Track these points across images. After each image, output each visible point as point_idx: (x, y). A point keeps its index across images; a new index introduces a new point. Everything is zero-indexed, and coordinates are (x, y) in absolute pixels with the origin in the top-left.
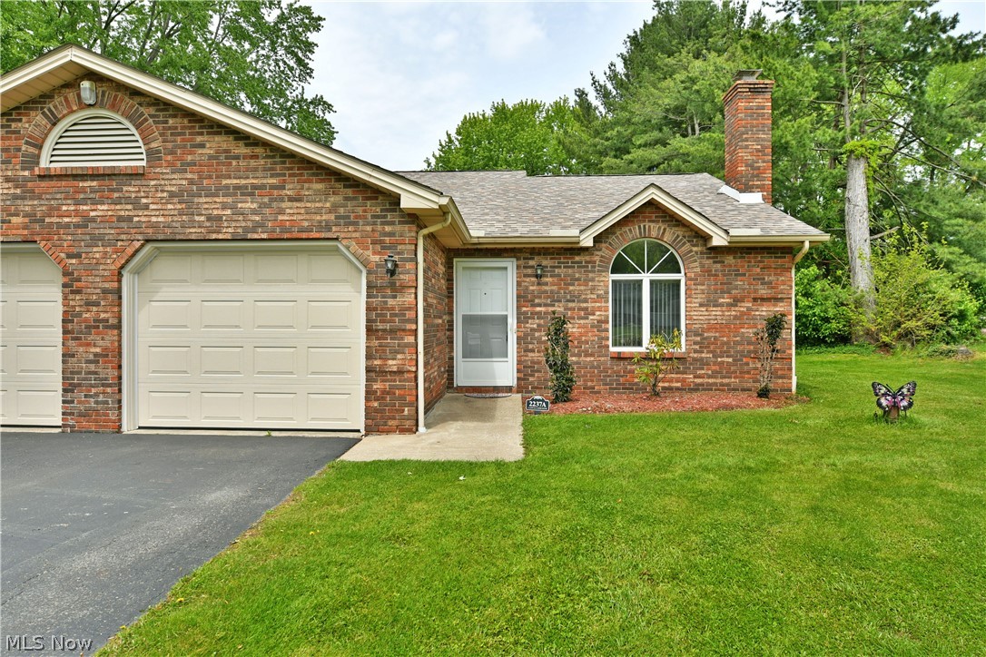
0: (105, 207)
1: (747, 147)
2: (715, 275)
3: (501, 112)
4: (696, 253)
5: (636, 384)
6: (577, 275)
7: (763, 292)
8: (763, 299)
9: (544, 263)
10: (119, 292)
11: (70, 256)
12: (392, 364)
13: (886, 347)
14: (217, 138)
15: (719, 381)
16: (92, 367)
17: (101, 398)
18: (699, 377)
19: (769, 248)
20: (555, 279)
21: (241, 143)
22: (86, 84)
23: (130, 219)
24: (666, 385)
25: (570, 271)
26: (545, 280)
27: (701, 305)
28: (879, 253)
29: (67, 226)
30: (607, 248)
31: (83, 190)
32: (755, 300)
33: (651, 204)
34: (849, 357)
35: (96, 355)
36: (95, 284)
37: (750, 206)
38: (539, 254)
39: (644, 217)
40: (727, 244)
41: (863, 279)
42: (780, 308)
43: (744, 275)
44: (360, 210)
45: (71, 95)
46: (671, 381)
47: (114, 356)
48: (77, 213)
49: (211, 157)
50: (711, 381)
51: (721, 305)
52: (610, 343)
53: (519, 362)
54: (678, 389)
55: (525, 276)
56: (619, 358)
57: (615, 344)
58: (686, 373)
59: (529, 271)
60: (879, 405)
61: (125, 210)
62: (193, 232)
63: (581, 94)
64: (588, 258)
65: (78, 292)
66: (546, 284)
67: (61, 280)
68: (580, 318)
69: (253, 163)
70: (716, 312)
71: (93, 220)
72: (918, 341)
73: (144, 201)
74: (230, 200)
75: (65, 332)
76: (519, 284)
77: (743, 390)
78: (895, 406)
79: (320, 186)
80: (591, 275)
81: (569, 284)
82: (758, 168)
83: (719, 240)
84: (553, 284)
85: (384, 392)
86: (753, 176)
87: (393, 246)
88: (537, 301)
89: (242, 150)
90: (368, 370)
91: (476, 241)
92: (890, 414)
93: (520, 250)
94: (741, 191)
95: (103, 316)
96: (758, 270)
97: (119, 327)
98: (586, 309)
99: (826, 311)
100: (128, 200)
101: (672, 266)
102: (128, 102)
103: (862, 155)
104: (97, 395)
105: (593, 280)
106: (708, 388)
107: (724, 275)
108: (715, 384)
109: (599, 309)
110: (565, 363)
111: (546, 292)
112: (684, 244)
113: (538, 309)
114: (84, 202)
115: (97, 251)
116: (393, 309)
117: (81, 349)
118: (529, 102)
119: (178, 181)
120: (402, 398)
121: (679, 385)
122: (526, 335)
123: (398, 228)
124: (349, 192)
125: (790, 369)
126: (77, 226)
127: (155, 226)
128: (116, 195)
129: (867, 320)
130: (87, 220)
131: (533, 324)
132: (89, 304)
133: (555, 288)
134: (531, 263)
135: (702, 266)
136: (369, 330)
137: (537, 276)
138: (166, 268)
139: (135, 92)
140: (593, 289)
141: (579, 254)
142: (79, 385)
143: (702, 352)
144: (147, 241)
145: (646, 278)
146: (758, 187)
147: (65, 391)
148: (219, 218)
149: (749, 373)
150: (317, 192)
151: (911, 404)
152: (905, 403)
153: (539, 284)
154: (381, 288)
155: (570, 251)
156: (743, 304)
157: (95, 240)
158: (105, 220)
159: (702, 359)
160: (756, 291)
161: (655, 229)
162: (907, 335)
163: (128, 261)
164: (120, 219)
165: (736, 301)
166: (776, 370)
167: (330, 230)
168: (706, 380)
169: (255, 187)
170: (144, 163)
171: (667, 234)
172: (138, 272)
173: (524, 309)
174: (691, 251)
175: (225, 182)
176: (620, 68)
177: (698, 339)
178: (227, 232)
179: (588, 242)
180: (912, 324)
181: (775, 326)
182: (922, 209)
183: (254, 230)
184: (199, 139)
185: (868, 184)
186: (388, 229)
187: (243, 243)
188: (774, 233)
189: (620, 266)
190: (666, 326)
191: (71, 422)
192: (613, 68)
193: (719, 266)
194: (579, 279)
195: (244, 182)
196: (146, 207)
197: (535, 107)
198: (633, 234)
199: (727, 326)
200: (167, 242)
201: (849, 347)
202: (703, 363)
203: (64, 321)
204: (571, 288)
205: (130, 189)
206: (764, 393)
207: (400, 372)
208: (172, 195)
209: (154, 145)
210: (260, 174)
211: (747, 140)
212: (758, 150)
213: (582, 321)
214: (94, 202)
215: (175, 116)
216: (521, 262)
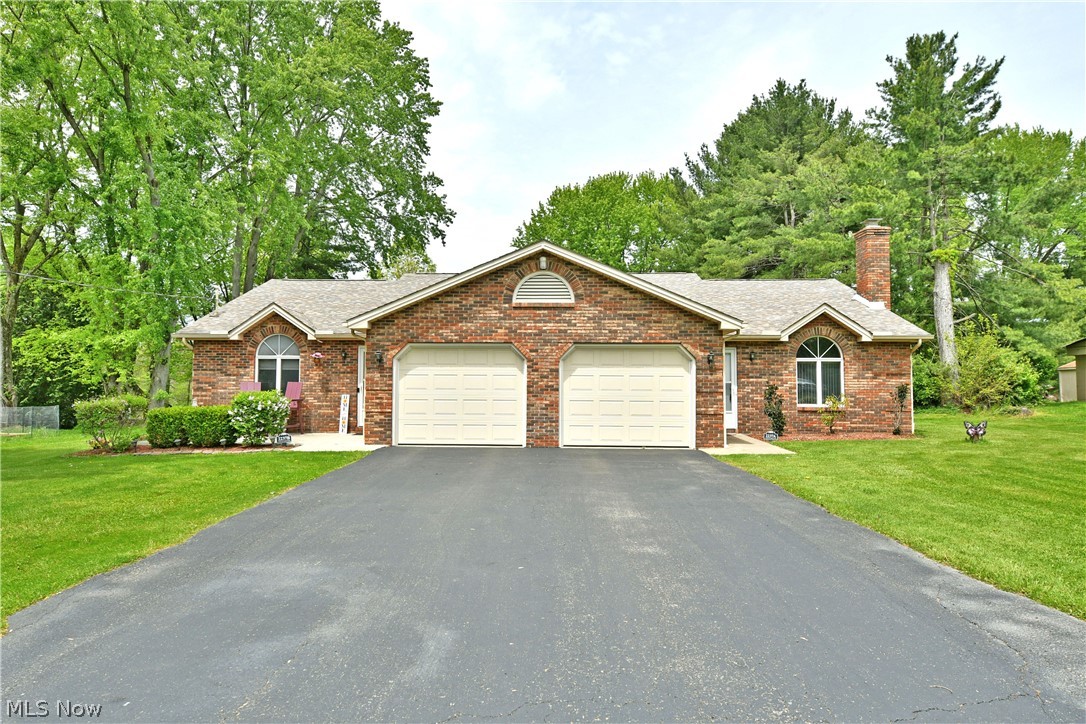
0: (552, 325)
1: (873, 271)
2: (863, 359)
3: (597, 187)
4: (851, 345)
5: (814, 427)
6: (776, 359)
7: (893, 370)
8: (893, 375)
9: (755, 351)
10: (557, 371)
11: (531, 351)
12: (711, 410)
13: (968, 408)
14: (614, 289)
15: (866, 425)
16: (544, 412)
17: (549, 428)
18: (854, 423)
19: (896, 342)
20: (762, 361)
21: (628, 292)
22: (543, 259)
23: (565, 331)
25: (772, 356)
26: (756, 361)
27: (854, 378)
28: (960, 335)
29: (530, 334)
30: (796, 343)
31: (539, 315)
32: (888, 375)
33: (824, 316)
34: (941, 416)
35: (546, 405)
36: (545, 367)
37: (878, 311)
38: (753, 346)
40: (870, 340)
41: (949, 356)
42: (903, 380)
43: (881, 359)
44: (693, 328)
45: (533, 264)
47: (554, 406)
48: (536, 327)
49: (611, 299)
50: (861, 425)
51: (867, 378)
52: (797, 401)
53: (739, 414)
54: (842, 430)
55: (742, 359)
56: (803, 411)
57: (800, 402)
58: (845, 421)
59: (745, 356)
60: (968, 433)
61: (563, 326)
62: (601, 339)
63: (676, 173)
64: (784, 348)
65: (536, 370)
66: (757, 364)
67: (526, 364)
68: (778, 386)
69: (634, 302)
70: (864, 382)
71: (545, 331)
72: (992, 404)
73: (573, 321)
74: (622, 322)
75: (529, 392)
76: (738, 364)
77: (882, 431)
78: (977, 434)
79: (672, 315)
80: (784, 359)
81: (771, 364)
82: (881, 285)
83: (866, 338)
84: (761, 364)
85: (707, 425)
86: (878, 290)
87: (710, 348)
88: (751, 375)
89: (628, 295)
90: (697, 414)
92: (974, 438)
93: (740, 343)
94: (870, 300)
95: (550, 383)
96: (890, 356)
97: (557, 390)
98: (782, 380)
99: (921, 380)
100: (565, 321)
101: (835, 353)
102: (564, 269)
103: (946, 261)
104: (546, 427)
105: (786, 362)
106: (859, 430)
107: (868, 359)
108: (864, 427)
109: (790, 380)
110: (780, 413)
111: (756, 369)
112: (843, 340)
113: (751, 380)
114: (539, 321)
115: (547, 349)
116: (711, 381)
117: (538, 402)
118: (618, 174)
119: (593, 311)
120: (716, 428)
122: (744, 397)
123: (713, 338)
124: (687, 319)
125: (910, 418)
126: (536, 335)
127: (580, 335)
128: (558, 318)
129: (953, 387)
130: (541, 332)
131: (748, 389)
132: (543, 377)
133: (762, 367)
134: (747, 351)
135: (855, 354)
136: (698, 392)
137: (751, 359)
138: (579, 357)
139: (569, 263)
140: (786, 368)
142: (537, 422)
143: (855, 408)
144: (575, 343)
145: (819, 360)
146: (881, 298)
147: (528, 425)
148: (616, 331)
149: (884, 420)
150: (669, 318)
151: (984, 433)
152: (981, 432)
153: (752, 364)
154: (703, 370)
155: (773, 343)
156: (880, 378)
157: (546, 342)
158: (551, 332)
159: (855, 412)
160: (888, 369)
161: (825, 331)
162: (983, 400)
163: (563, 354)
164: (560, 331)
165: (876, 376)
166: (902, 419)
167: (677, 338)
168: (858, 425)
169: (635, 315)
170: (573, 301)
171: (832, 333)
172: (568, 360)
173: (742, 380)
174: (847, 344)
175: (619, 312)
176: (713, 151)
177: (853, 399)
178: (620, 339)
179: (785, 338)
180: (987, 391)
181: (902, 392)
182: (993, 299)
183: (635, 338)
184: (604, 289)
185: (951, 283)
186: (708, 338)
187: (629, 345)
188: (900, 334)
189: (802, 353)
190: (832, 388)
191: (531, 442)
192: (705, 149)
193: (865, 353)
194: (777, 361)
195: (629, 312)
196: (575, 325)
197: (622, 179)
198: (810, 333)
199: (871, 391)
200: (584, 344)
201: (939, 409)
202: (856, 414)
203: (528, 386)
204: (772, 367)
205: (566, 315)
206: (897, 432)
207: (715, 415)
208: (589, 318)
209: (579, 292)
210: (638, 308)
211: (873, 266)
212: (881, 274)
213: (782, 388)
214: (545, 322)
215: (591, 276)
216: (740, 350)
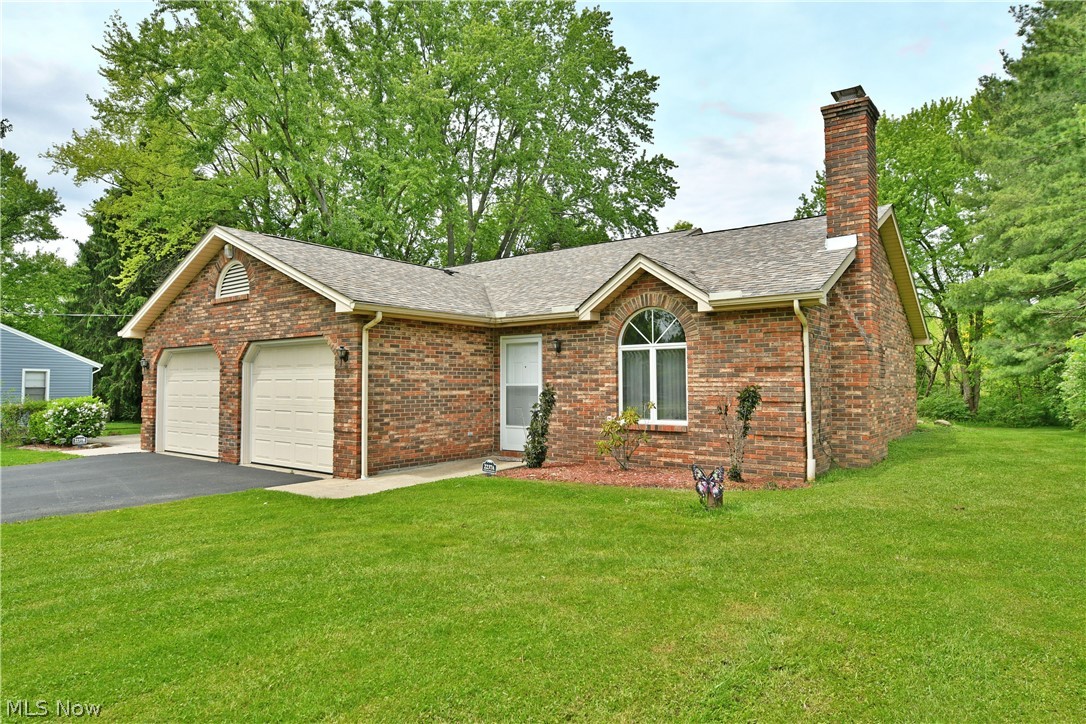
0: (235, 321)
2: (715, 343)
4: (696, 319)
5: (640, 457)
6: (589, 348)
7: (768, 359)
8: (768, 369)
9: (563, 337)
10: (240, 374)
11: (223, 353)
12: (346, 426)
15: (721, 459)
16: (229, 422)
17: (233, 442)
18: (700, 454)
19: (774, 309)
20: (572, 352)
22: (226, 250)
23: (243, 328)
24: (668, 460)
25: (583, 343)
26: (563, 353)
27: (701, 376)
29: (222, 334)
30: (614, 319)
31: (229, 312)
32: (759, 369)
33: (641, 274)
35: (230, 414)
36: (231, 370)
38: (559, 329)
39: (646, 286)
40: (712, 309)
42: (788, 378)
43: (746, 341)
46: (673, 456)
47: (235, 416)
48: (226, 326)
50: (712, 458)
51: (722, 375)
52: (620, 414)
54: (679, 465)
55: (549, 350)
58: (686, 449)
59: (552, 345)
61: (242, 322)
62: (267, 335)
64: (597, 331)
65: (226, 375)
66: (565, 357)
67: (219, 367)
68: (592, 389)
70: (717, 383)
73: (248, 316)
74: (279, 312)
75: (220, 400)
76: (544, 358)
78: (710, 493)
80: (600, 347)
81: (583, 357)
82: (852, 205)
84: (570, 357)
85: (342, 447)
87: (347, 339)
88: (558, 373)
90: (335, 431)
91: (499, 321)
92: (710, 501)
93: (546, 326)
94: (831, 234)
95: (234, 390)
96: (761, 335)
97: (239, 396)
98: (596, 381)
100: (243, 316)
101: (677, 334)
102: (243, 255)
104: (230, 440)
105: (602, 352)
107: (724, 343)
109: (608, 380)
111: (564, 364)
112: (684, 311)
113: (559, 381)
114: (228, 319)
115: (232, 349)
116: (347, 385)
117: (226, 411)
119: (260, 302)
120: (350, 451)
121: (680, 461)
123: (349, 325)
126: (225, 334)
127: (252, 332)
128: (239, 313)
130: (229, 330)
131: (554, 395)
132: (229, 382)
133: (571, 360)
134: (554, 337)
135: (702, 333)
137: (558, 350)
140: (602, 361)
141: (590, 327)
142: (225, 433)
143: (703, 427)
144: (250, 342)
145: (653, 348)
146: (852, 227)
147: (220, 436)
148: (275, 325)
149: (752, 452)
152: (715, 490)
153: (559, 357)
154: (341, 371)
155: (574, 325)
156: (745, 374)
157: (231, 342)
158: (235, 329)
159: (703, 434)
160: (759, 359)
163: (243, 355)
164: (240, 328)
165: (739, 371)
166: (785, 451)
167: (319, 329)
168: (708, 458)
170: (248, 292)
171: (667, 301)
172: (252, 361)
173: (548, 381)
174: (691, 318)
175: (277, 300)
177: (699, 412)
178: (278, 334)
179: (587, 316)
181: (748, 399)
187: (284, 341)
189: (630, 338)
190: (673, 398)
191: (221, 456)
193: (718, 332)
194: (590, 352)
196: (249, 320)
198: (635, 303)
200: (258, 342)
202: (704, 439)
203: (220, 393)
204: (584, 360)
205: (244, 309)
207: (350, 433)
208: (258, 311)
209: (252, 280)
213: (593, 393)
214: (232, 319)
216: (546, 337)
